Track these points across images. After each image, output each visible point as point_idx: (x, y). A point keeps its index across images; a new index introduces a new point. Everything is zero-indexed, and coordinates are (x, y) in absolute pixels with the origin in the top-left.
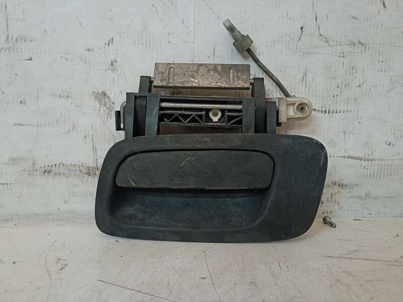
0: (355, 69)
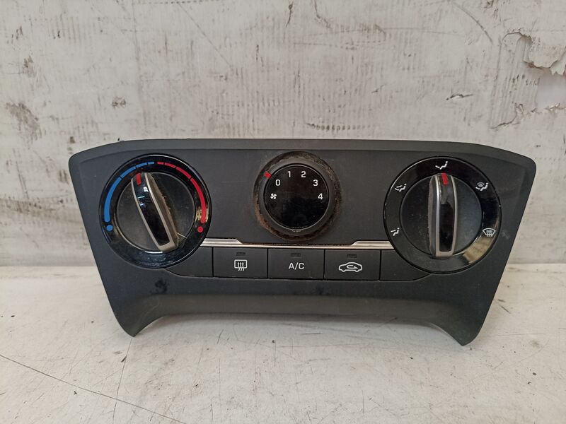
0: (370, 67)
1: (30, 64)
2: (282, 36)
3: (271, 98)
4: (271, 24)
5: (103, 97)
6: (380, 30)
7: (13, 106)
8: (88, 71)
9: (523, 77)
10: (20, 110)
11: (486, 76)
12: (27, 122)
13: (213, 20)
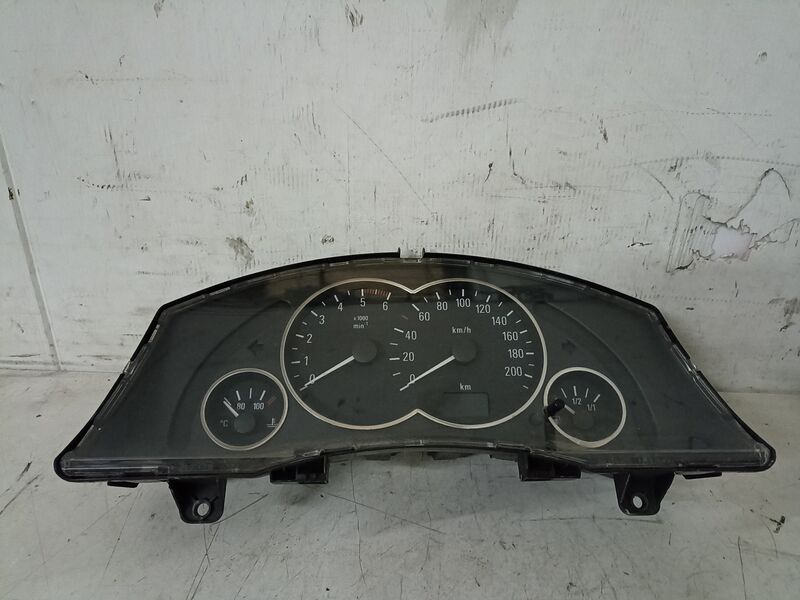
1: (251, 206)
2: (480, 190)
3: (466, 241)
4: (472, 180)
5: (314, 235)
6: (571, 187)
7: (233, 239)
8: (303, 212)
9: (701, 228)
10: (238, 243)
11: (666, 228)
12: (243, 253)
13: (420, 175)
